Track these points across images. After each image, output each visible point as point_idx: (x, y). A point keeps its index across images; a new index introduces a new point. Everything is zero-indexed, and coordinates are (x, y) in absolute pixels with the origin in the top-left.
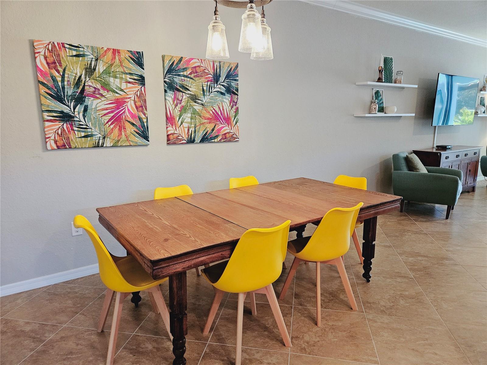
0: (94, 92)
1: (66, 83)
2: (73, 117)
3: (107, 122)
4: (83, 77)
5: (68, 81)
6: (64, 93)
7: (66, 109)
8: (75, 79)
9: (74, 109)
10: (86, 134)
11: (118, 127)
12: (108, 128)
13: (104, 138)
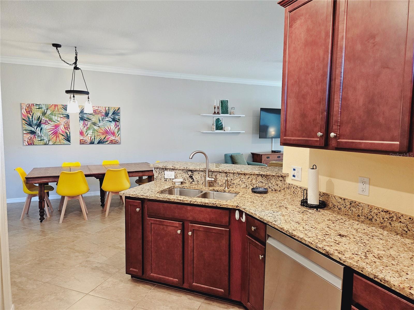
0: (45, 122)
1: (33, 119)
2: (36, 132)
3: (51, 134)
4: (41, 116)
5: (34, 118)
6: (32, 123)
7: (33, 129)
8: (37, 117)
9: (36, 129)
10: (41, 139)
11: (56, 136)
12: (51, 136)
13: (49, 141)
